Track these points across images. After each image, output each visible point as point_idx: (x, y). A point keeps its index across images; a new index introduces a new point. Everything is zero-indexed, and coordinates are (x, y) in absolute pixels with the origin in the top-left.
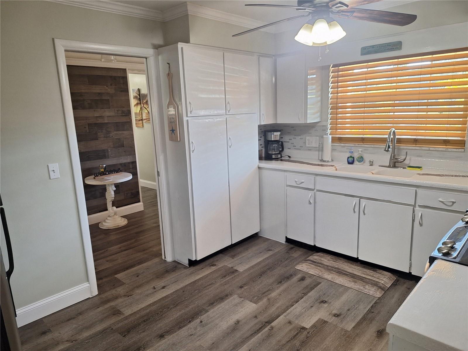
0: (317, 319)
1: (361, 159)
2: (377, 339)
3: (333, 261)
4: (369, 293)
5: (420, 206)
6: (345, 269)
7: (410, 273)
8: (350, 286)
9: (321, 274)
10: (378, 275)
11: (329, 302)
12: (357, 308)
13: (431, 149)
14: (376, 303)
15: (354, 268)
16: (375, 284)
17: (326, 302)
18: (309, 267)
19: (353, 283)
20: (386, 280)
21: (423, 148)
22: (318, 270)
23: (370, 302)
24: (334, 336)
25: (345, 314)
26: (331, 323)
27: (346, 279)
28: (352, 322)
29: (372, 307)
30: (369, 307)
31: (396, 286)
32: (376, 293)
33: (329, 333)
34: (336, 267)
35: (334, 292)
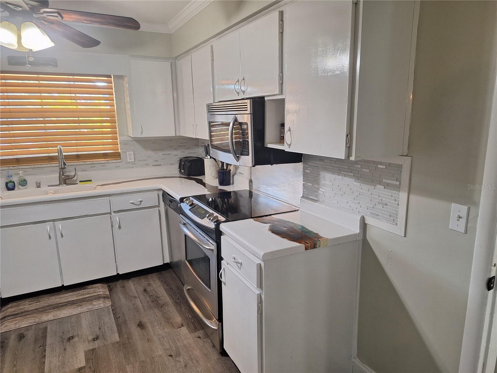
0: (84, 354)
1: (24, 183)
2: (144, 330)
3: (36, 302)
4: (100, 307)
5: (115, 212)
6: (58, 302)
7: (118, 274)
8: (79, 311)
9: (38, 319)
10: (92, 290)
11: (76, 336)
12: (104, 323)
13: (94, 162)
14: (113, 310)
15: (65, 297)
16: (98, 297)
17: (73, 337)
18: (17, 322)
19: (79, 308)
20: (101, 290)
21: (87, 162)
22: (31, 318)
23: (109, 312)
24: (113, 352)
25: (101, 333)
26: (99, 347)
27: (69, 309)
28: (114, 334)
29: (114, 314)
30: (112, 316)
31: (112, 290)
32: (106, 303)
33: (107, 354)
34: (46, 306)
35: (69, 325)
